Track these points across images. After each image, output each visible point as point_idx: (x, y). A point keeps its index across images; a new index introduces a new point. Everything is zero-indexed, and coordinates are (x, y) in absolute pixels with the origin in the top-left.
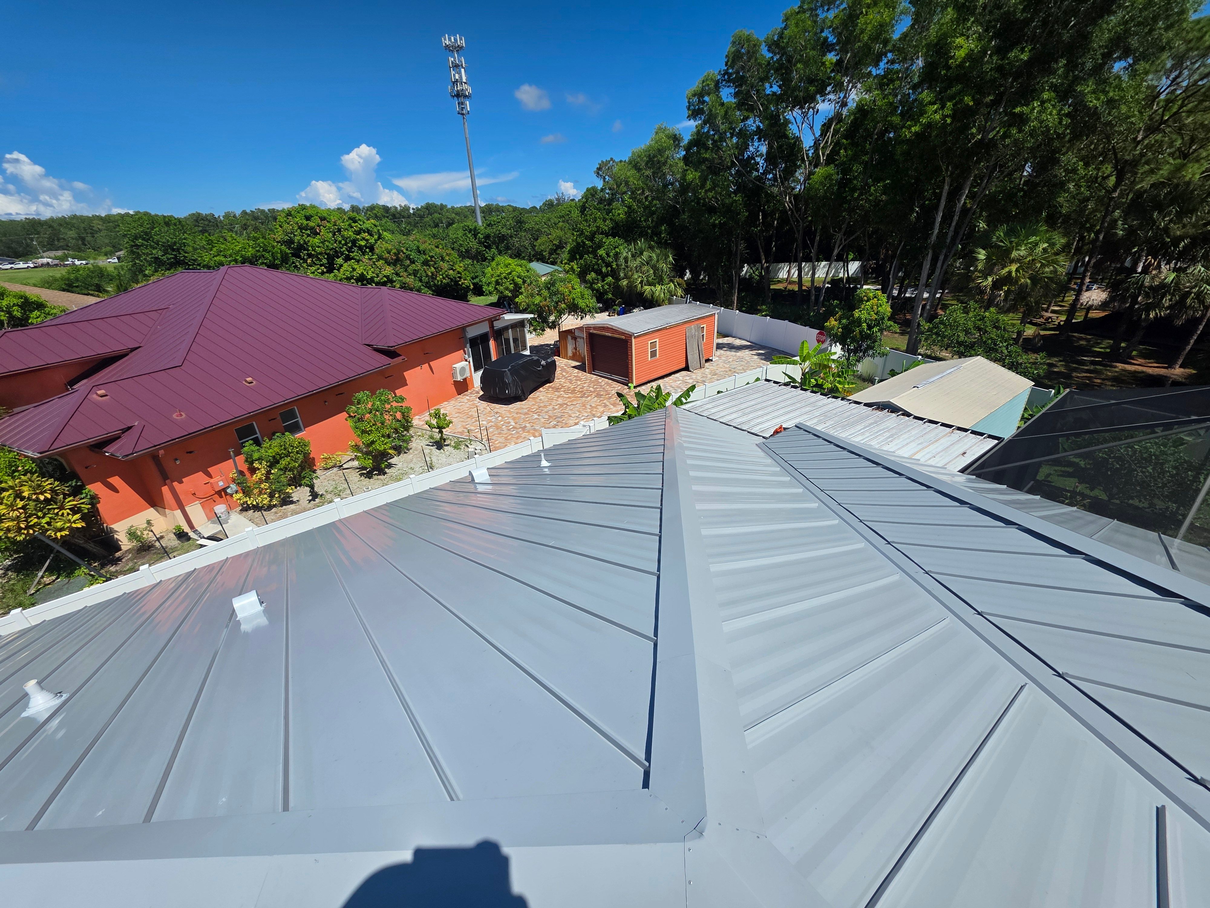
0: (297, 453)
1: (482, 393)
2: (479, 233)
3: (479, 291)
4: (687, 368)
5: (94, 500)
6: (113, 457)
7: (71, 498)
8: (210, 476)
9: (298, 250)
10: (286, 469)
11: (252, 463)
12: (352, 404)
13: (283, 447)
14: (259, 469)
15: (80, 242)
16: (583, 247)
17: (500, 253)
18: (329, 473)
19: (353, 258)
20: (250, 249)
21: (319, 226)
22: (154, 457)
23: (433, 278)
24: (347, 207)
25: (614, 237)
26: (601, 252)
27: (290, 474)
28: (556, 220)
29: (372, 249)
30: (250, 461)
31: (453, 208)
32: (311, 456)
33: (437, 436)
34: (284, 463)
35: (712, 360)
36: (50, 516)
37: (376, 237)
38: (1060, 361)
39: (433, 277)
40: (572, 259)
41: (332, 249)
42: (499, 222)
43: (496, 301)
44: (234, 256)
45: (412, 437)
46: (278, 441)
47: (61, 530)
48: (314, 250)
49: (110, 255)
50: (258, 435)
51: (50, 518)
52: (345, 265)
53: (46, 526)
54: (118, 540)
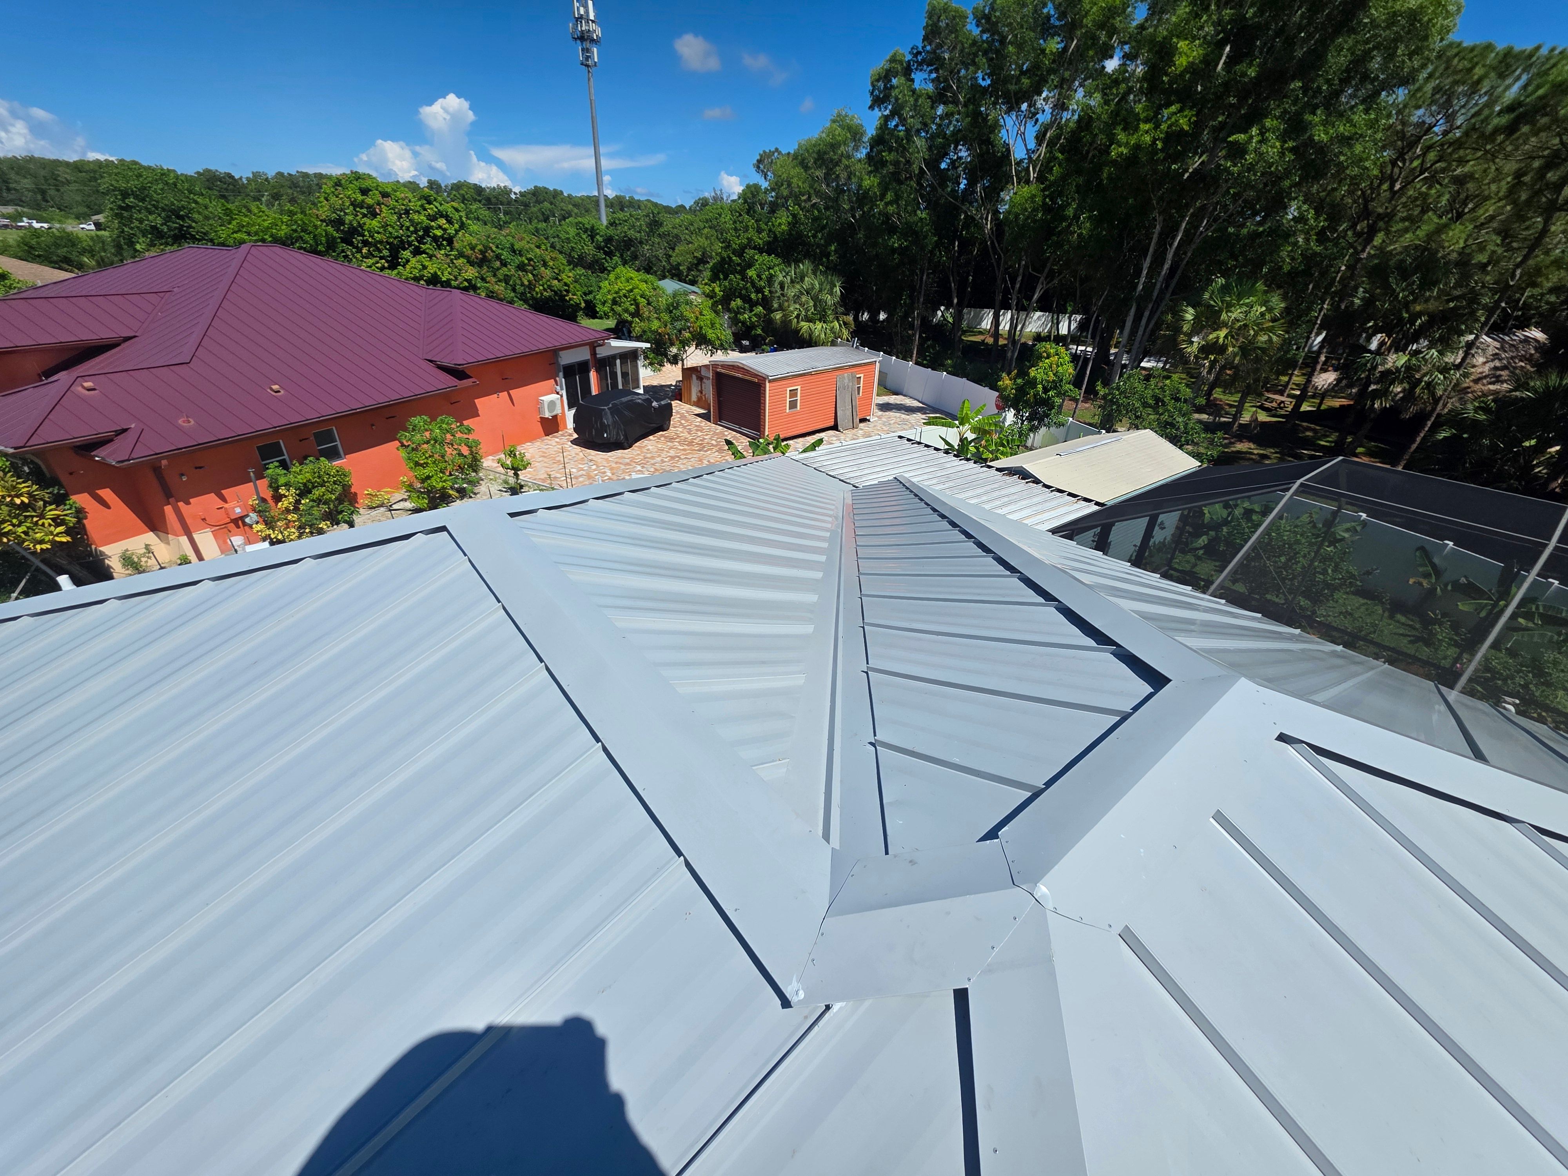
0: (335, 483)
1: (576, 436)
2: (598, 234)
3: (591, 312)
4: (835, 427)
5: (80, 513)
6: (103, 464)
7: (53, 507)
8: (224, 500)
9: (351, 235)
10: (320, 501)
11: (276, 489)
12: (406, 429)
13: (316, 475)
14: (286, 496)
15: (39, 197)
16: (729, 265)
17: (625, 263)
18: (374, 513)
19: (424, 252)
20: (284, 227)
21: (379, 204)
22: (157, 470)
23: (530, 288)
24: (423, 182)
25: (770, 255)
26: (751, 273)
27: (324, 508)
28: (702, 225)
29: (450, 241)
30: (275, 487)
31: (569, 196)
32: (353, 490)
33: (512, 481)
34: (317, 493)
35: (869, 421)
36: (28, 525)
37: (457, 226)
38: (1276, 453)
39: (531, 286)
40: (714, 278)
41: (397, 237)
42: (626, 221)
43: (613, 326)
44: (261, 234)
45: (482, 480)
46: (311, 466)
47: (41, 542)
48: (372, 237)
49: (84, 218)
50: (286, 457)
51: (28, 528)
52: (413, 261)
53: (23, 536)
54: (109, 567)
